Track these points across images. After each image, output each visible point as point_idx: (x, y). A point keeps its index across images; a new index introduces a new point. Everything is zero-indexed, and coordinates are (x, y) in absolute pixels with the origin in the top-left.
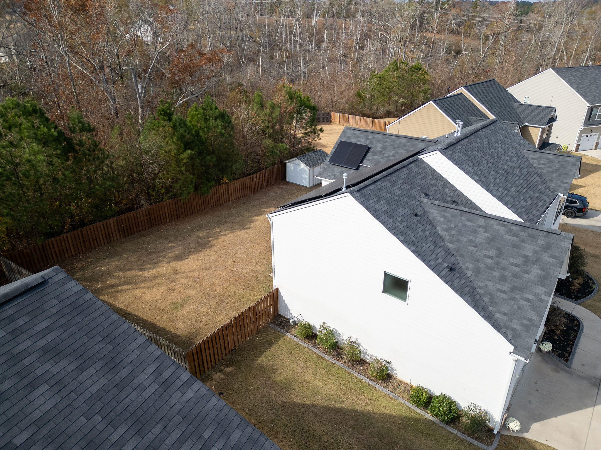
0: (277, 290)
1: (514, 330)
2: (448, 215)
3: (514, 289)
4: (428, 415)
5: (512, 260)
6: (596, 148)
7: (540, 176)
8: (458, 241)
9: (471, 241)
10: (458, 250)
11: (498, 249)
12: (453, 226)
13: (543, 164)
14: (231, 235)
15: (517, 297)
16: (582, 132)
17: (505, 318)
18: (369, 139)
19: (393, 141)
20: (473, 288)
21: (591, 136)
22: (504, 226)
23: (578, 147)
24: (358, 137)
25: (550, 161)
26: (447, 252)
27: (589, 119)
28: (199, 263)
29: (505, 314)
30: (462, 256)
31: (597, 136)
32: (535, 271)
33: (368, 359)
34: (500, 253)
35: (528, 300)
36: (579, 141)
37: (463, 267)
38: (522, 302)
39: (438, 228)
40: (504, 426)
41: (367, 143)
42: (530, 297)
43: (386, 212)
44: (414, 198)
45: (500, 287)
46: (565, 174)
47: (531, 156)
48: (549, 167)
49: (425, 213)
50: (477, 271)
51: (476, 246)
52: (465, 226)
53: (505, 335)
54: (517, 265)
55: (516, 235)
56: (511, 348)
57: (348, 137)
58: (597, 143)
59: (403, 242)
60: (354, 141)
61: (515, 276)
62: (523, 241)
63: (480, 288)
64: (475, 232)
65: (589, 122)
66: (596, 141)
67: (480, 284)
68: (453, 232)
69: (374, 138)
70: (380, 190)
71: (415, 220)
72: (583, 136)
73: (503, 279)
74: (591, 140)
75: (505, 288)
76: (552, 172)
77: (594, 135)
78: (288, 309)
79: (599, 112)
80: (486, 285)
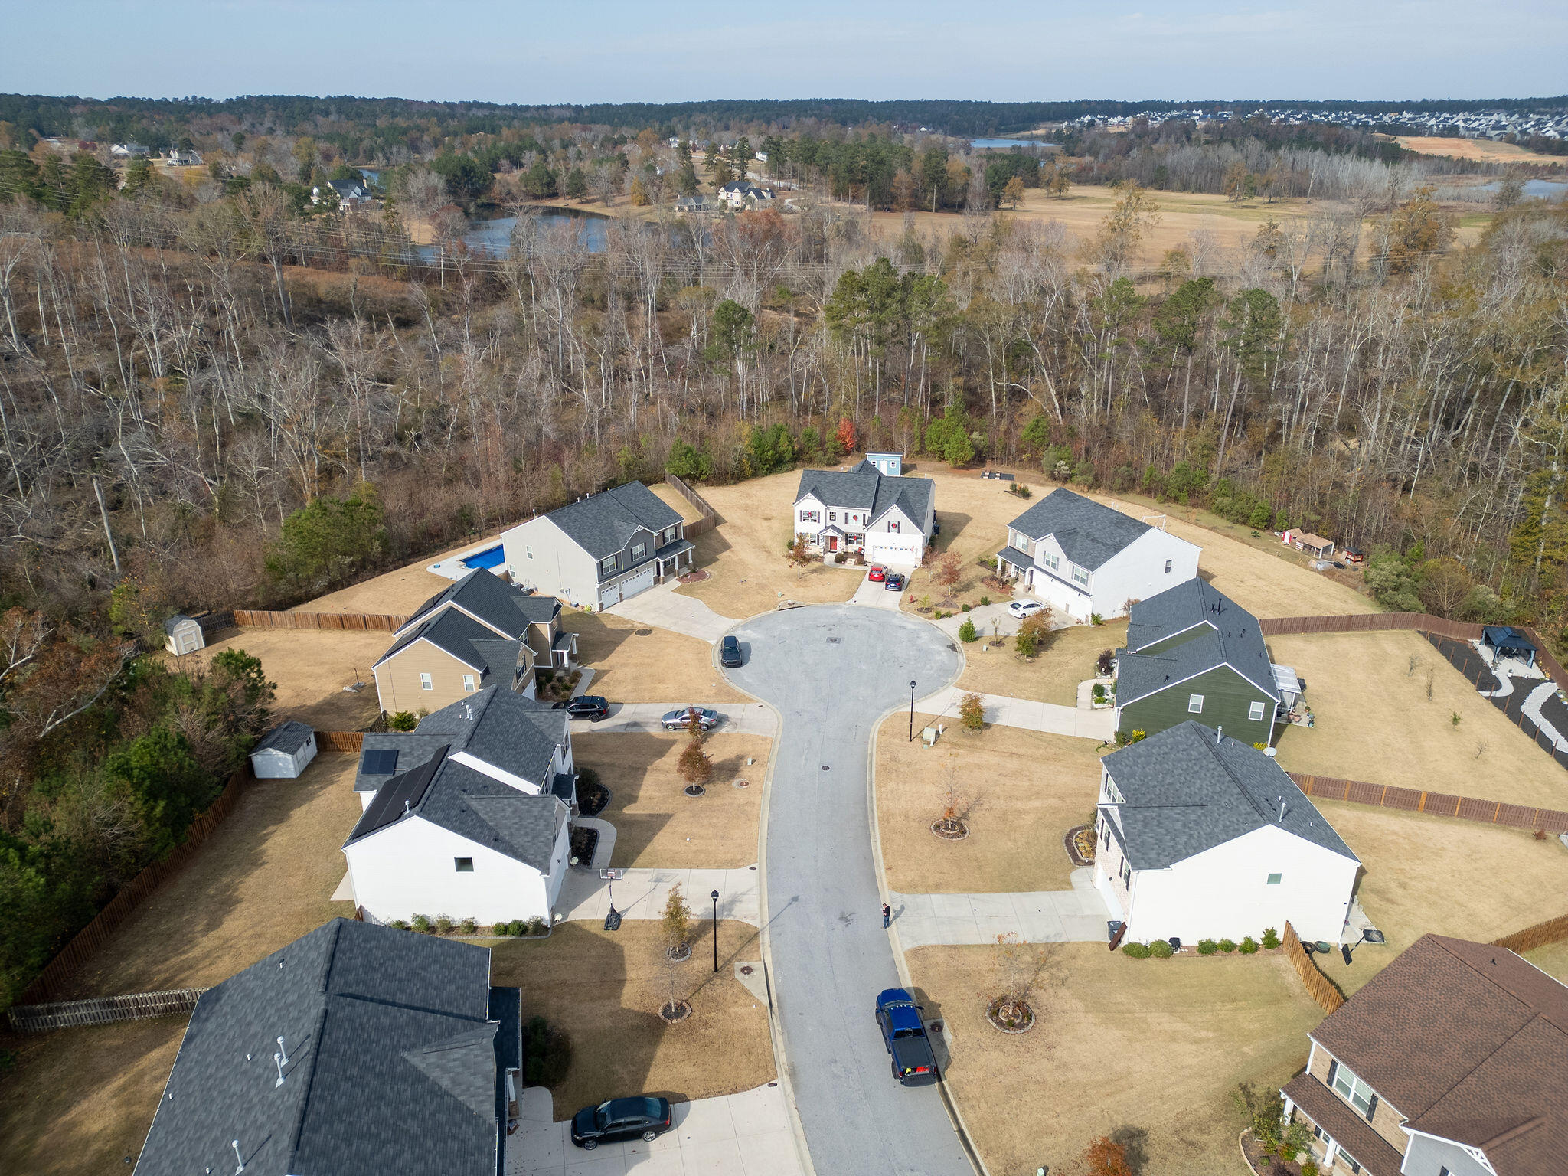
0: (361, 908)
1: (539, 862)
2: (483, 803)
3: (533, 838)
4: (508, 938)
5: (528, 821)
6: (621, 601)
7: (541, 733)
8: (495, 819)
9: (502, 817)
10: (496, 826)
11: (519, 816)
12: (489, 810)
15: (536, 842)
16: (600, 589)
18: (394, 742)
19: (418, 740)
20: (513, 846)
21: (611, 590)
22: (519, 800)
23: (601, 605)
24: (382, 742)
25: (546, 718)
26: (491, 829)
27: (603, 575)
28: (241, 921)
29: (533, 854)
30: (500, 829)
31: (618, 588)
32: (542, 823)
33: (457, 924)
34: (521, 819)
36: (600, 599)
37: (502, 835)
38: (539, 844)
39: (480, 815)
40: (553, 921)
41: (393, 747)
42: (542, 839)
43: (444, 817)
44: (457, 797)
45: (526, 839)
49: (469, 806)
50: (511, 835)
51: (506, 819)
52: (496, 807)
53: (535, 866)
54: (532, 823)
55: (527, 805)
56: (540, 872)
57: (371, 744)
58: (621, 595)
59: (462, 834)
60: (379, 747)
61: (533, 830)
62: (531, 807)
63: (515, 844)
64: (503, 810)
65: (603, 578)
66: (619, 593)
67: (514, 842)
68: (491, 815)
69: (399, 740)
71: (463, 814)
72: (603, 593)
73: (527, 834)
74: (612, 594)
75: (529, 839)
77: (615, 588)
79: (609, 562)
80: (518, 841)
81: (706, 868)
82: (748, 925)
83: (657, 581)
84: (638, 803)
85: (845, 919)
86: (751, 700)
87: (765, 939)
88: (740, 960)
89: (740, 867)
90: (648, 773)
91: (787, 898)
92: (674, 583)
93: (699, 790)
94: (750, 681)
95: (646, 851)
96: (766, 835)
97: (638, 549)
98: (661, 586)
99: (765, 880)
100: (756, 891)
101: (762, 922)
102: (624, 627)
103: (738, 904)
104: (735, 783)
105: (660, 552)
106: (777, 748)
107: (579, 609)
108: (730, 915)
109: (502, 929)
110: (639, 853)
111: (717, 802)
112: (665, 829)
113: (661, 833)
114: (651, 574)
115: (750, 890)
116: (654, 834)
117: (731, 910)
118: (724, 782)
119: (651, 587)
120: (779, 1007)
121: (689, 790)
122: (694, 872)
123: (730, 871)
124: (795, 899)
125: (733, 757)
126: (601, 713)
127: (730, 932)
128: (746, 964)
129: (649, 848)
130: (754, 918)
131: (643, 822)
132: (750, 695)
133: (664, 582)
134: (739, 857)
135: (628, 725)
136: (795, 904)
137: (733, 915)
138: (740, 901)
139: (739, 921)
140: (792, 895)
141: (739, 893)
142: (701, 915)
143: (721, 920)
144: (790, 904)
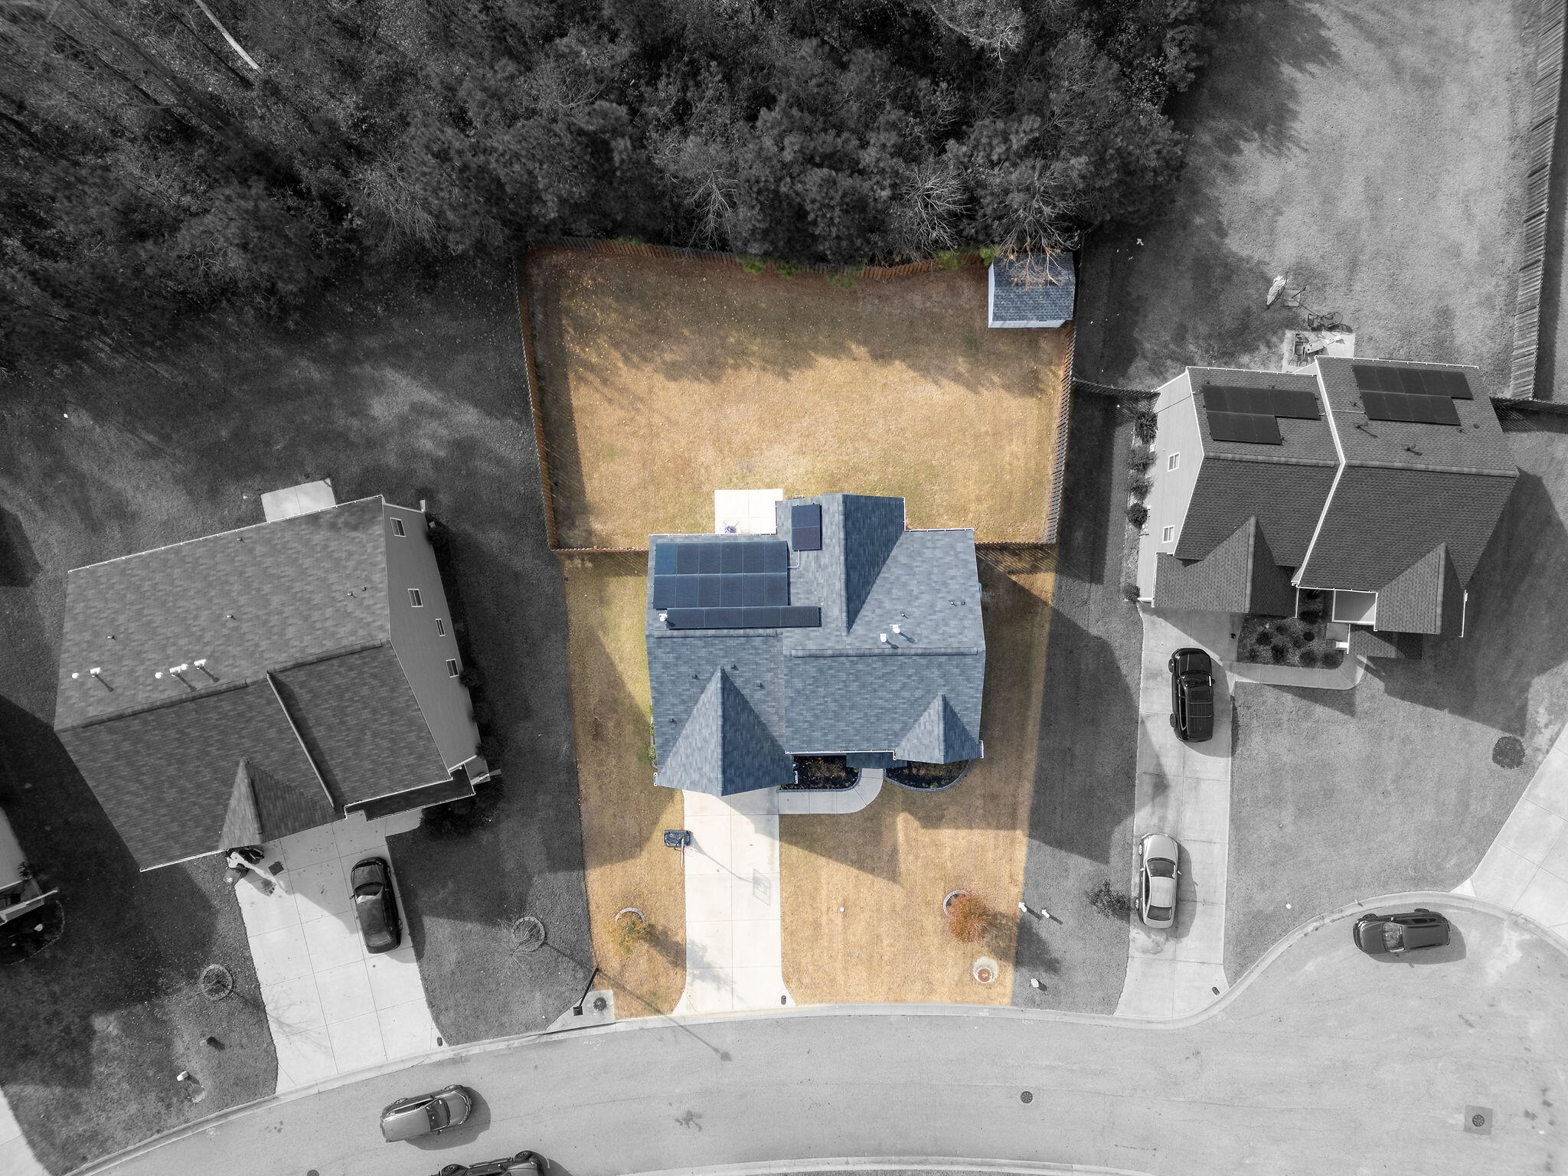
1: (666, 773)
2: (713, 698)
3: (684, 765)
5: (698, 759)
8: (699, 715)
9: (702, 725)
10: (694, 717)
11: (702, 747)
12: (707, 707)
15: (682, 769)
22: (715, 746)
25: (930, 733)
29: (671, 764)
30: (692, 722)
35: (681, 777)
37: (686, 726)
39: (704, 695)
45: (683, 756)
47: (932, 711)
51: (700, 730)
52: (710, 715)
54: (697, 763)
59: (652, 687)
61: (691, 764)
62: (710, 763)
63: (679, 743)
64: (708, 725)
68: (704, 709)
71: (689, 679)
73: (687, 757)
75: (683, 759)
76: (918, 739)
81: (782, 941)
82: (676, 1000)
84: (922, 831)
85: (689, 1118)
87: (653, 1021)
88: (615, 994)
89: (787, 983)
91: (728, 1047)
95: (814, 856)
99: (762, 1015)
100: (739, 1006)
101: (683, 1016)
102: (1533, 710)
103: (714, 985)
104: (987, 961)
108: (694, 976)
110: (812, 848)
111: (931, 941)
112: (864, 876)
113: (855, 873)
115: (739, 997)
116: (852, 864)
117: (702, 977)
118: (986, 945)
121: (958, 899)
122: (775, 926)
123: (778, 971)
124: (726, 1056)
125: (1057, 955)
127: (662, 980)
128: (611, 1002)
130: (690, 1006)
131: (878, 844)
134: (806, 980)
136: (717, 1057)
137: (693, 981)
138: (719, 988)
139: (682, 988)
140: (732, 1052)
141: (735, 986)
142: (693, 943)
143: (684, 968)
144: (716, 1050)
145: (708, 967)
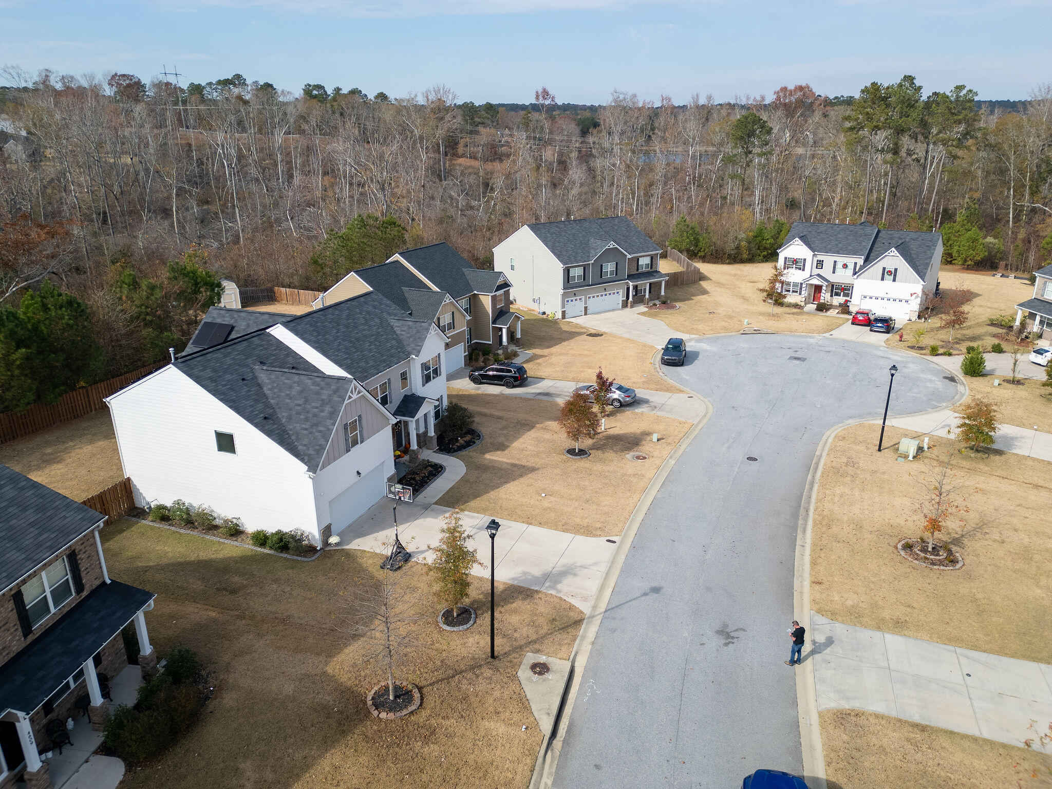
0: (129, 479)
1: (309, 455)
2: (273, 377)
3: (313, 426)
4: (267, 551)
5: (313, 404)
6: (586, 314)
7: (399, 341)
8: (278, 396)
9: (287, 395)
10: (277, 404)
11: (305, 398)
12: (275, 385)
13: (404, 331)
14: (90, 447)
15: (314, 431)
16: (564, 296)
17: (304, 448)
18: (234, 318)
19: (257, 318)
20: (285, 431)
21: (576, 300)
22: (311, 379)
23: (564, 313)
24: (224, 316)
25: (410, 327)
26: (267, 405)
27: (568, 282)
29: (305, 445)
30: (280, 408)
31: (583, 299)
32: (328, 409)
33: (218, 522)
34: (306, 401)
35: (320, 431)
36: (563, 306)
37: (280, 416)
38: (317, 434)
39: (265, 389)
40: (326, 543)
42: (322, 429)
43: (210, 378)
44: (248, 366)
45: (303, 426)
46: (419, 338)
47: (396, 324)
48: (408, 333)
49: (255, 378)
50: (290, 418)
51: (291, 398)
52: (284, 384)
53: (302, 460)
54: (316, 408)
55: (318, 385)
56: (306, 468)
57: (213, 317)
58: (586, 308)
59: (221, 400)
60: (219, 321)
61: (315, 416)
62: (322, 388)
63: (291, 430)
64: (291, 387)
65: (569, 285)
66: (584, 306)
67: (291, 427)
68: (276, 390)
69: (239, 316)
70: (209, 360)
71: (241, 383)
72: (568, 301)
73: (307, 419)
74: (576, 306)
75: (307, 426)
76: (410, 337)
77: (580, 299)
78: (144, 498)
79: (577, 272)
80: (295, 427)
81: (550, 528)
82: (571, 607)
83: (625, 305)
84: (506, 452)
85: (727, 635)
86: (681, 391)
87: (590, 631)
88: (537, 651)
89: (595, 536)
90: (533, 431)
91: (646, 586)
92: (642, 308)
93: (582, 452)
94: (687, 378)
95: (485, 497)
96: (645, 509)
97: (609, 267)
98: (628, 310)
99: (622, 558)
100: (603, 568)
101: (595, 607)
102: (578, 330)
103: (570, 577)
104: (629, 455)
105: (631, 277)
106: (695, 433)
107: (544, 316)
108: (552, 588)
109: (261, 539)
110: (476, 496)
111: (598, 467)
112: (522, 480)
113: (516, 482)
114: (621, 297)
115: (595, 564)
116: (507, 482)
117: (557, 582)
118: (616, 452)
119: (619, 309)
120: (566, 742)
121: (571, 452)
122: (534, 530)
123: (579, 538)
124: (656, 590)
125: (638, 432)
126: (516, 379)
127: (542, 609)
128: (542, 659)
129: (493, 494)
130: (585, 599)
131: (501, 469)
132: (682, 388)
133: (632, 307)
134: (599, 525)
135: (540, 394)
136: (653, 596)
137: (556, 589)
138: (575, 575)
139: (561, 599)
140: (654, 584)
141: (578, 565)
142: (514, 579)
143: (537, 592)
144: (645, 594)
145: (547, 577)
